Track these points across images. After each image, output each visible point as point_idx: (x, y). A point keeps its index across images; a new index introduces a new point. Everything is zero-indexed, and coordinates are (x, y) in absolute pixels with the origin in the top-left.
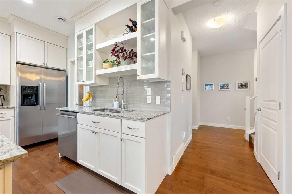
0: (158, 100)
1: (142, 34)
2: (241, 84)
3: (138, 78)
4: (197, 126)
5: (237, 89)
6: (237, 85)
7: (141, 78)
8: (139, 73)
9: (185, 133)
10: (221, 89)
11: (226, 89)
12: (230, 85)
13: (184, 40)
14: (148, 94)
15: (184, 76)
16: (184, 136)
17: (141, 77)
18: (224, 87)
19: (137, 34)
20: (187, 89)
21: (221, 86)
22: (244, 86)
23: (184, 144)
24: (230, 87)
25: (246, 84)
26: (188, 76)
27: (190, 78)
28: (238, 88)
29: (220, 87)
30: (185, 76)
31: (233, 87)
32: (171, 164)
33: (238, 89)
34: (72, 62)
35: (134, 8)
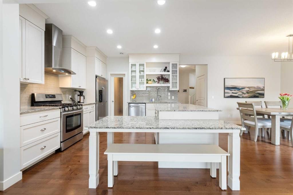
0: (173, 98)
1: (173, 74)
2: (184, 90)
3: (170, 90)
8: (171, 87)
14: (169, 95)
17: (172, 89)
19: (170, 73)
25: (186, 90)
34: (111, 74)
35: (169, 63)
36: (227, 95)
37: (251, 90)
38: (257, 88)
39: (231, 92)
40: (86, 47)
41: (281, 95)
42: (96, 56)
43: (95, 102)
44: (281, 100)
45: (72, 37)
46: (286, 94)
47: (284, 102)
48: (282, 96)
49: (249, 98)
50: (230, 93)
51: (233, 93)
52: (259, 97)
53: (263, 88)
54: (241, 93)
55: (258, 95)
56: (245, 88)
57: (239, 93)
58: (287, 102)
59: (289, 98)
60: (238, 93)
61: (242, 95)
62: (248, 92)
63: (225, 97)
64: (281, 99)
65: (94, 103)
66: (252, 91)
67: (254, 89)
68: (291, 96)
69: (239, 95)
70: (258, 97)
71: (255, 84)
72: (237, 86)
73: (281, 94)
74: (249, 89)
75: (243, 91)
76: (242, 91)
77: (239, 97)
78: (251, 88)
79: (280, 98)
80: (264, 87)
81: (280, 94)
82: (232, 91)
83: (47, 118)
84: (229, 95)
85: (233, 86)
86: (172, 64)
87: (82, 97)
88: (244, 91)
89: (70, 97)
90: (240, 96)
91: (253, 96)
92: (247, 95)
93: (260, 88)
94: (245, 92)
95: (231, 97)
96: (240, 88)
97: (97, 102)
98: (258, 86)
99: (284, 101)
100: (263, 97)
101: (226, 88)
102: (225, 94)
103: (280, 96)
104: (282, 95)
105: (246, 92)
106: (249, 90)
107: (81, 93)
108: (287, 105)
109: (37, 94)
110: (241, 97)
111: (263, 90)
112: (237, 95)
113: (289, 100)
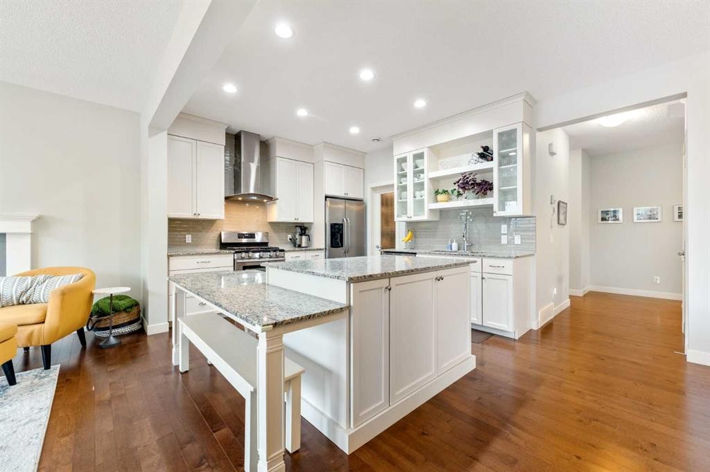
0: (517, 240)
1: (500, 164)
3: (495, 215)
4: (582, 291)
5: (677, 219)
6: (677, 212)
7: (499, 215)
8: (496, 208)
9: (555, 289)
10: (638, 219)
12: (660, 212)
14: (502, 232)
15: (553, 205)
16: (555, 293)
17: (498, 213)
19: (493, 165)
20: (558, 223)
23: (555, 305)
24: (659, 216)
26: (561, 204)
27: (564, 205)
28: (680, 216)
29: (635, 216)
30: (556, 205)
32: (537, 316)
33: (680, 220)
34: (373, 189)
35: (489, 134)
40: (312, 146)
42: (325, 159)
43: (324, 247)
45: (277, 139)
65: (322, 250)
83: (209, 265)
86: (500, 135)
87: (304, 238)
89: (290, 236)
97: (327, 248)
107: (303, 229)
109: (225, 234)
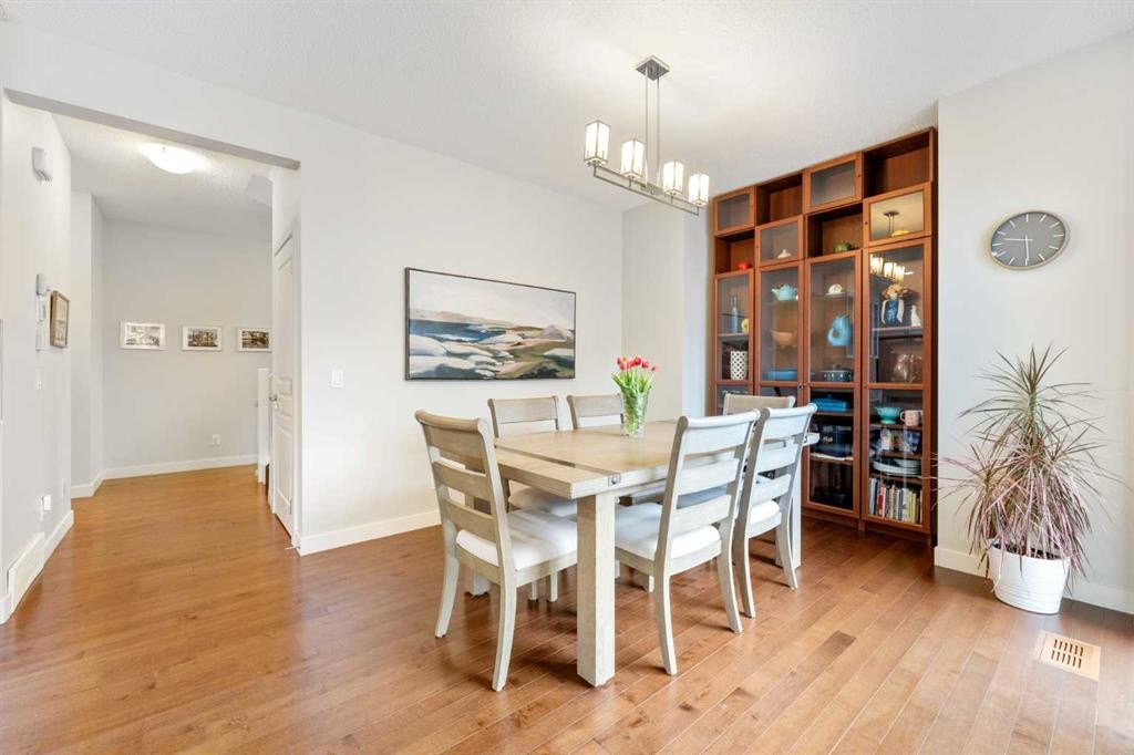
2: (252, 334)
4: (92, 484)
5: (241, 348)
6: (240, 337)
10: (190, 344)
11: (206, 345)
12: (219, 334)
13: (42, 175)
15: (42, 298)
18: (202, 340)
20: (52, 344)
21: (190, 337)
22: (259, 340)
23: (47, 536)
24: (218, 342)
25: (264, 334)
26: (59, 300)
27: (65, 304)
28: (244, 344)
29: (186, 340)
30: (46, 300)
31: (229, 340)
33: (245, 349)
36: (420, 364)
37: (530, 343)
38: (551, 335)
39: (444, 351)
41: (622, 368)
44: (623, 389)
46: (637, 363)
47: (630, 400)
48: (625, 371)
49: (521, 378)
50: (435, 353)
51: (449, 354)
52: (557, 374)
53: (570, 334)
54: (486, 357)
55: (552, 366)
56: (504, 332)
57: (478, 357)
58: (640, 401)
59: (649, 377)
60: (473, 357)
61: (493, 365)
62: (515, 354)
63: (408, 377)
64: (621, 385)
66: (531, 349)
67: (541, 336)
68: (653, 369)
69: (478, 363)
70: (555, 377)
71: (544, 316)
72: (469, 318)
73: (621, 359)
74: (520, 339)
75: (496, 348)
76: (491, 347)
77: (479, 378)
78: (527, 333)
79: (618, 382)
80: (574, 332)
81: (619, 362)
82: (446, 344)
84: (430, 364)
85: (452, 315)
88: (502, 344)
90: (482, 372)
91: (536, 372)
92: (511, 366)
93: (561, 336)
94: (503, 349)
95: (443, 374)
96: (484, 328)
98: (552, 327)
99: (632, 394)
100: (571, 373)
101: (412, 325)
102: (411, 358)
103: (617, 370)
104: (625, 363)
105: (511, 352)
106: (519, 344)
108: (640, 413)
110: (488, 374)
111: (571, 344)
112: (473, 366)
113: (646, 388)
